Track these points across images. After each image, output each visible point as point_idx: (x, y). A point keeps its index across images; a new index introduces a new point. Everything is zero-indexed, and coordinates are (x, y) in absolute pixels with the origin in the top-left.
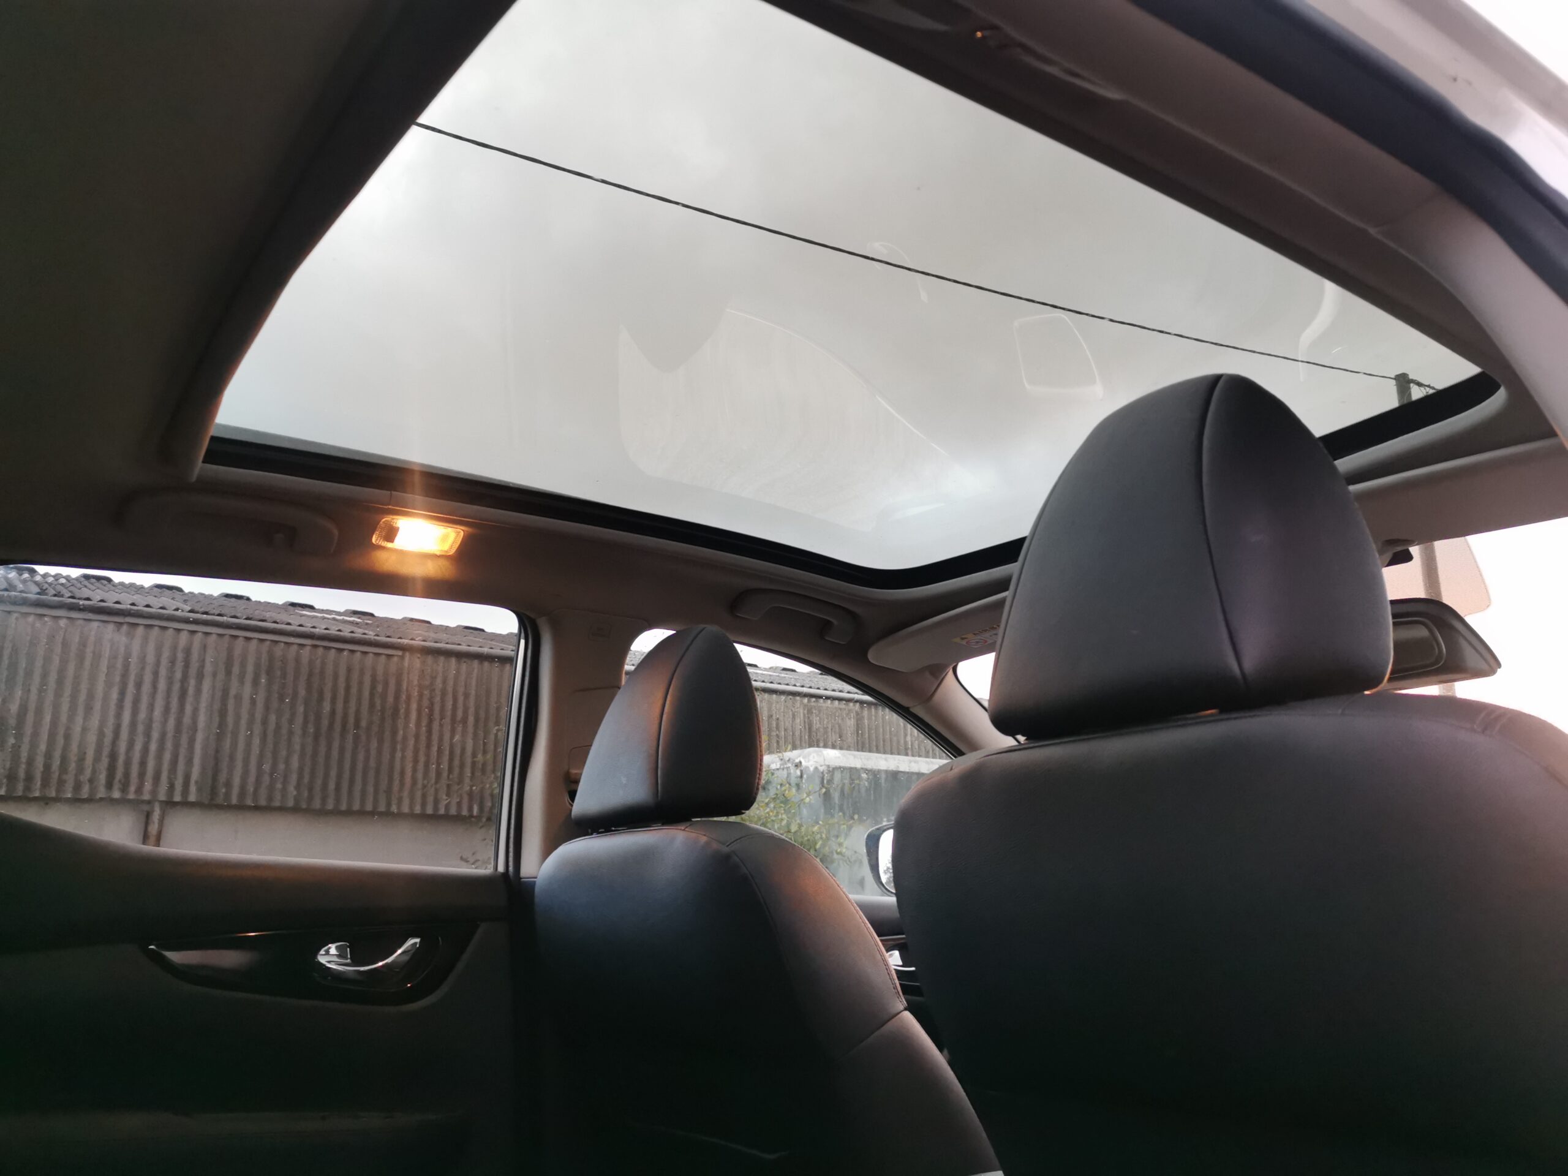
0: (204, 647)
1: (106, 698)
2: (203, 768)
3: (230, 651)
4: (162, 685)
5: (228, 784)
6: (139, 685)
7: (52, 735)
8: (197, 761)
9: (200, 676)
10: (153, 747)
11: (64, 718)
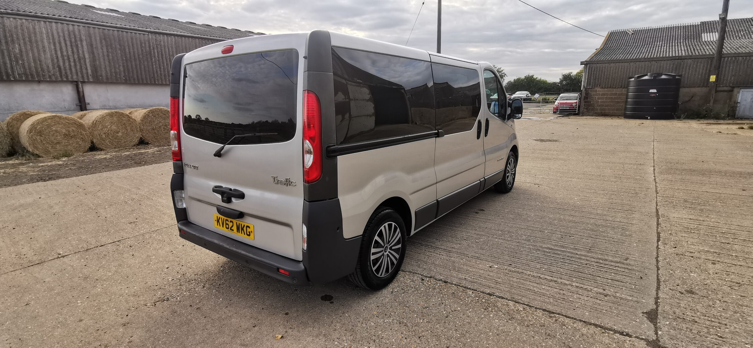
0: (79, 31)
1: (49, 48)
2: (92, 71)
3: (89, 31)
4: (68, 43)
5: (101, 76)
6: (60, 43)
7: (34, 61)
8: (89, 68)
9: (81, 41)
10: (72, 64)
11: (36, 54)
